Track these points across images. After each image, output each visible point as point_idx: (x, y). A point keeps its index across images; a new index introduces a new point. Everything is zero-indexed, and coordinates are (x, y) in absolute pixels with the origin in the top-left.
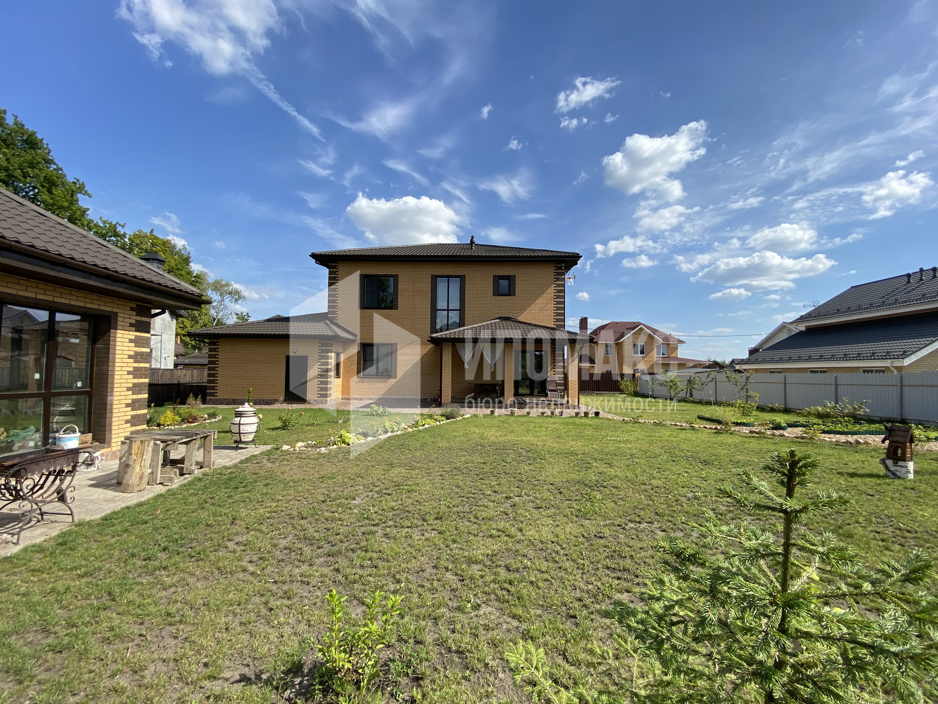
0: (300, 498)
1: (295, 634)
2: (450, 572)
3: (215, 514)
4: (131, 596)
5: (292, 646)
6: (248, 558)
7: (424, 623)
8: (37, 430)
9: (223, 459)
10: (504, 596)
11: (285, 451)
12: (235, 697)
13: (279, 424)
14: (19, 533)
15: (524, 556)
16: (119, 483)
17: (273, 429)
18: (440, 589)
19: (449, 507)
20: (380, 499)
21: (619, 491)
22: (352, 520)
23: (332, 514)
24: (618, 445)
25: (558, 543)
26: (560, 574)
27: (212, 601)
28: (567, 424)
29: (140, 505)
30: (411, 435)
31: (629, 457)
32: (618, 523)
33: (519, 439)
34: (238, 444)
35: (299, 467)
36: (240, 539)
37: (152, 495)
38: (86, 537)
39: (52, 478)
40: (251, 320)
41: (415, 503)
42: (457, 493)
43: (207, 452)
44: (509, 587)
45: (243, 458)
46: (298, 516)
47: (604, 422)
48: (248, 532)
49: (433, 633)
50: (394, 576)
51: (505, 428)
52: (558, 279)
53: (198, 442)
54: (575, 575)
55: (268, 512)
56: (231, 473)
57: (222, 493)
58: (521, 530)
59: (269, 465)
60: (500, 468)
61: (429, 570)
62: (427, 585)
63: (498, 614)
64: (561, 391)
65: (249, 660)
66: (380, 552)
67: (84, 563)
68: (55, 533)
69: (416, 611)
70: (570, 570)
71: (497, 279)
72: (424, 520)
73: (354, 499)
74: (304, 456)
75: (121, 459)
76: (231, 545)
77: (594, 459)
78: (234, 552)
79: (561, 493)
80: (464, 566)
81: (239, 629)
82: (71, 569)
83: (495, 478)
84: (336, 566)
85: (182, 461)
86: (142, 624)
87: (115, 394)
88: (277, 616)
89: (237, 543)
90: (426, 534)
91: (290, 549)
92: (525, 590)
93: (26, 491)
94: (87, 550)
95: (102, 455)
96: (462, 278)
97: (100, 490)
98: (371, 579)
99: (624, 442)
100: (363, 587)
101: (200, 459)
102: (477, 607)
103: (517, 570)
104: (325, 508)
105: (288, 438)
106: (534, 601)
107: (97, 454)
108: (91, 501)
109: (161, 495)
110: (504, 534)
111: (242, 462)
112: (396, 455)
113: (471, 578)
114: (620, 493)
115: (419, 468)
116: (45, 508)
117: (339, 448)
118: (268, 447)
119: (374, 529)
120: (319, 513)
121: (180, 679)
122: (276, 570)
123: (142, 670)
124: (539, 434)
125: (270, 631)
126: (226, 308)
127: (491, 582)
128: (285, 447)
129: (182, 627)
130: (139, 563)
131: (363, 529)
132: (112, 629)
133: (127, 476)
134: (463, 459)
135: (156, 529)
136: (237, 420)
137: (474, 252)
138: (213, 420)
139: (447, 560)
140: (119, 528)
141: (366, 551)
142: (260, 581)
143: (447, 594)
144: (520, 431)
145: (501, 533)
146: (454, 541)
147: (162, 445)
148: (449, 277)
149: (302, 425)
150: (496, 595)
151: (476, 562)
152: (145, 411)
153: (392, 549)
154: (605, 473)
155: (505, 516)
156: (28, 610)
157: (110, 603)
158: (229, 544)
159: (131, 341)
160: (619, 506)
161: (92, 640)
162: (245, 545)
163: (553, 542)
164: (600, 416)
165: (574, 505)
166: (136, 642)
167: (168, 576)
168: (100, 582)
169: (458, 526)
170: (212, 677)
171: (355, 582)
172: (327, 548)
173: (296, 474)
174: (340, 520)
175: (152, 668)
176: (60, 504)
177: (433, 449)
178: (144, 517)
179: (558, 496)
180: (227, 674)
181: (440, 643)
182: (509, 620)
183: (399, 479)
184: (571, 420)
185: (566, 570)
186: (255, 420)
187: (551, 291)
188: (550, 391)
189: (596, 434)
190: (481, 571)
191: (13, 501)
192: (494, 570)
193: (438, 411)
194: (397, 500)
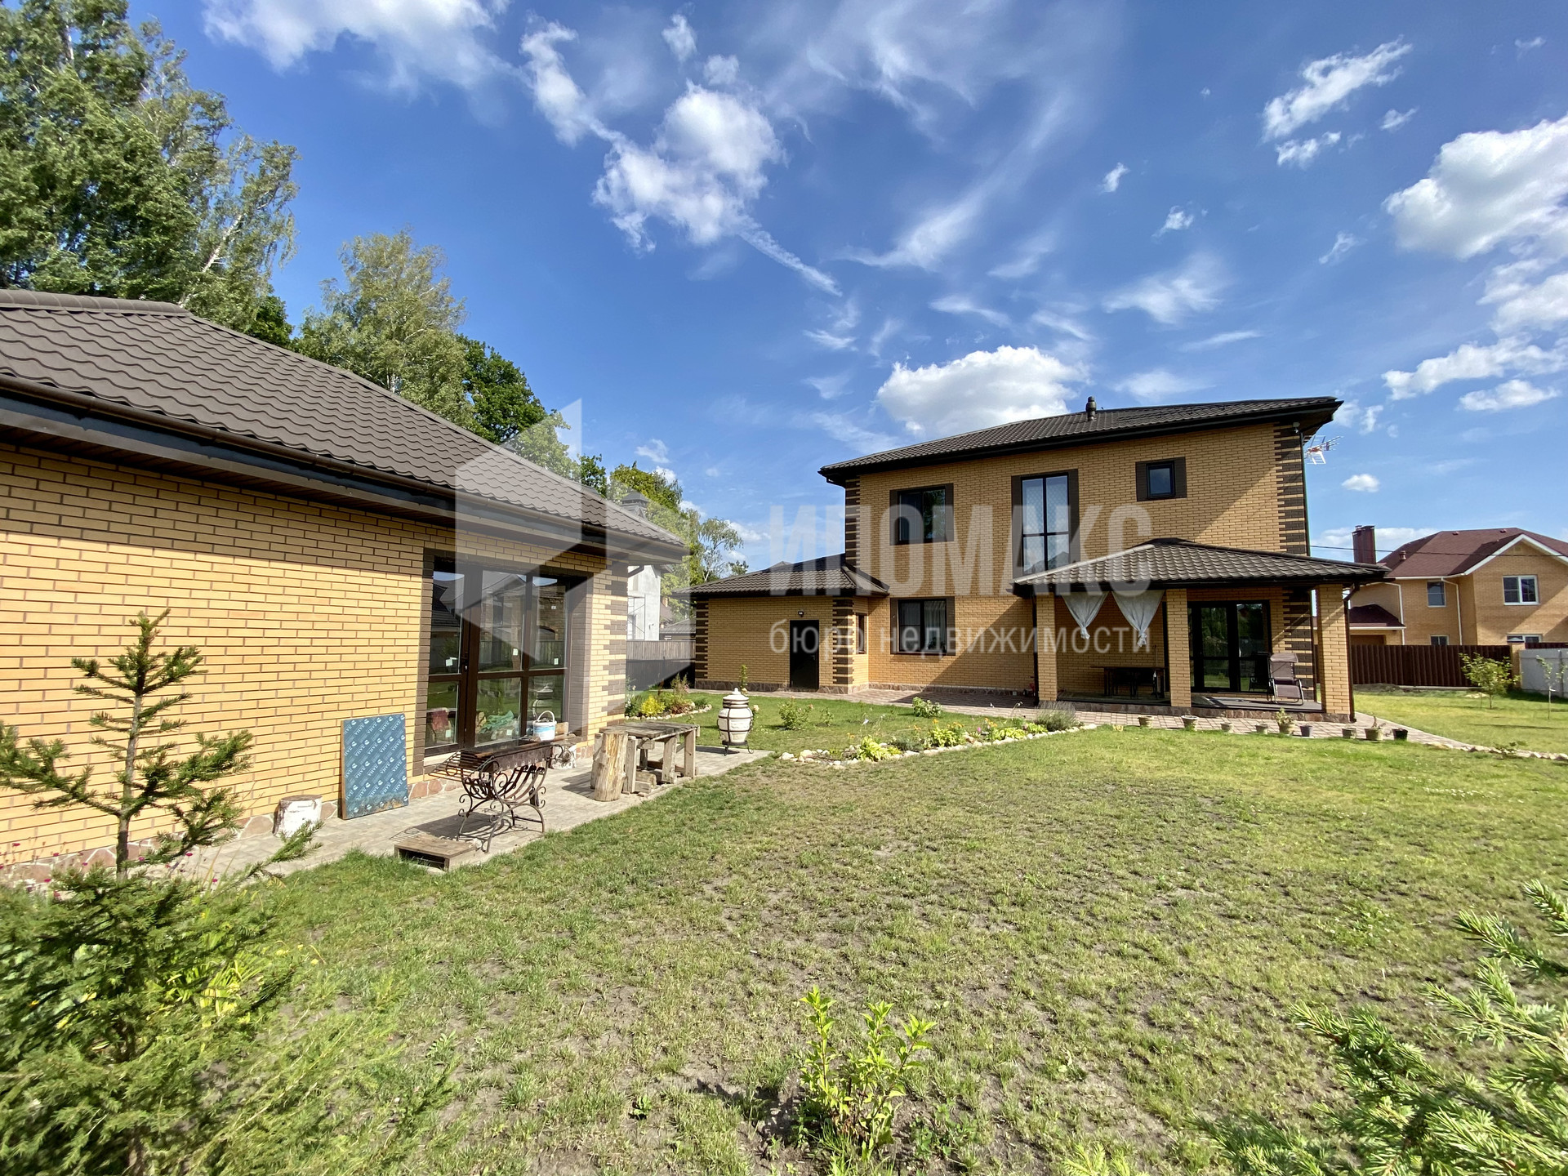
0: (801, 835)
1: (779, 1039)
2: (1032, 1003)
3: (693, 843)
4: (593, 937)
5: (772, 1056)
6: (726, 913)
7: (977, 1078)
8: (515, 717)
9: (709, 766)
10: (1134, 1069)
11: (786, 762)
12: (695, 1107)
13: (781, 722)
14: (489, 840)
15: (1186, 1003)
16: (593, 788)
17: (773, 727)
18: (1010, 1026)
19: (1039, 888)
20: (917, 854)
21: (1440, 907)
22: (874, 882)
23: (842, 867)
24: (1450, 806)
25: (1267, 993)
26: (1266, 1056)
27: (679, 964)
28: (1320, 753)
29: (613, 818)
30: (980, 754)
31: (1476, 833)
32: (1427, 975)
33: (1199, 777)
34: (727, 747)
35: (805, 788)
36: (718, 883)
37: (625, 807)
38: (554, 853)
39: (524, 775)
40: (749, 571)
41: (978, 871)
42: (1058, 865)
43: (688, 755)
44: (1149, 1056)
45: (733, 767)
46: (796, 862)
47: (1419, 752)
48: (730, 875)
49: (992, 1099)
50: (933, 987)
51: (1169, 753)
52: (1285, 456)
53: (678, 740)
54: (1302, 1065)
55: (758, 850)
56: (716, 787)
57: (703, 815)
58: (1184, 953)
59: (765, 780)
60: (1149, 829)
61: (994, 990)
62: (989, 1014)
63: (1120, 1099)
64: (1306, 683)
65: (716, 1060)
66: (913, 941)
67: (548, 885)
68: (525, 843)
69: (966, 1054)
70: (1292, 1053)
71: (1144, 470)
72: (992, 903)
73: (878, 848)
74: (810, 771)
75: (594, 757)
76: (708, 889)
77: (1383, 831)
78: (711, 900)
79: (1287, 894)
80: (1059, 997)
81: (709, 1011)
82: (536, 891)
83: (1138, 848)
84: (844, 949)
85: (659, 765)
86: (600, 976)
87: (592, 674)
88: (756, 1007)
89: (716, 889)
90: (993, 926)
91: (782, 910)
92: (1182, 1068)
93: (498, 789)
94: (554, 868)
95: (578, 750)
96: (1072, 477)
97: (573, 794)
98: (895, 982)
99: (1468, 799)
100: (882, 992)
101: (681, 764)
102: (1080, 1076)
103: (1169, 1027)
104: (835, 856)
105: (792, 742)
106: (1201, 1095)
107: (573, 749)
108: (563, 808)
109: (635, 809)
110: (1146, 955)
111: (730, 772)
112: (951, 786)
113: (1072, 1022)
114: (1442, 911)
115: (989, 813)
116: (518, 811)
117: (862, 764)
118: (765, 754)
119: (906, 902)
120: (825, 861)
121: (634, 1061)
122: (761, 938)
123: (594, 1038)
124: (1248, 770)
125: (747, 1025)
126: (720, 557)
127: (1112, 1038)
128: (786, 756)
129: (642, 990)
130: (606, 895)
131: (889, 899)
132: (568, 975)
133: (600, 779)
134: (1075, 805)
135: (626, 853)
136: (725, 712)
137: (1096, 425)
138: (701, 711)
139: (1028, 979)
140: (587, 845)
141: (891, 935)
142: (739, 950)
143: (1023, 1040)
144: (1203, 762)
145: (1140, 951)
146: (1045, 949)
147: (637, 742)
148: (1044, 476)
149: (812, 724)
150: (1120, 1064)
151: (1085, 995)
152: (622, 696)
153: (933, 942)
154: (1408, 865)
155: (1152, 922)
156: (488, 934)
157: (570, 941)
158: (706, 887)
159: (607, 607)
160: (1435, 938)
161: (547, 984)
162: (725, 893)
163: (1256, 990)
164: (1409, 738)
165: (1318, 921)
166: (591, 998)
167: (633, 918)
168: (562, 912)
169: (1054, 923)
170: (670, 1070)
171: (869, 981)
172: (833, 918)
173: (798, 797)
174: (855, 877)
175: (605, 1038)
176: (531, 808)
177: (1018, 782)
178: (615, 835)
179: (1281, 899)
180: (688, 1071)
181: (1003, 1120)
182: (1144, 1116)
183: (953, 827)
184: (1332, 746)
185: (1282, 1049)
186: (747, 713)
187: (1270, 481)
188: (1278, 682)
189: (1394, 778)
190: (1092, 1012)
191: (487, 800)
192: (1120, 1017)
193: (1031, 714)
194: (947, 861)
